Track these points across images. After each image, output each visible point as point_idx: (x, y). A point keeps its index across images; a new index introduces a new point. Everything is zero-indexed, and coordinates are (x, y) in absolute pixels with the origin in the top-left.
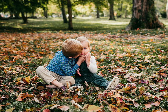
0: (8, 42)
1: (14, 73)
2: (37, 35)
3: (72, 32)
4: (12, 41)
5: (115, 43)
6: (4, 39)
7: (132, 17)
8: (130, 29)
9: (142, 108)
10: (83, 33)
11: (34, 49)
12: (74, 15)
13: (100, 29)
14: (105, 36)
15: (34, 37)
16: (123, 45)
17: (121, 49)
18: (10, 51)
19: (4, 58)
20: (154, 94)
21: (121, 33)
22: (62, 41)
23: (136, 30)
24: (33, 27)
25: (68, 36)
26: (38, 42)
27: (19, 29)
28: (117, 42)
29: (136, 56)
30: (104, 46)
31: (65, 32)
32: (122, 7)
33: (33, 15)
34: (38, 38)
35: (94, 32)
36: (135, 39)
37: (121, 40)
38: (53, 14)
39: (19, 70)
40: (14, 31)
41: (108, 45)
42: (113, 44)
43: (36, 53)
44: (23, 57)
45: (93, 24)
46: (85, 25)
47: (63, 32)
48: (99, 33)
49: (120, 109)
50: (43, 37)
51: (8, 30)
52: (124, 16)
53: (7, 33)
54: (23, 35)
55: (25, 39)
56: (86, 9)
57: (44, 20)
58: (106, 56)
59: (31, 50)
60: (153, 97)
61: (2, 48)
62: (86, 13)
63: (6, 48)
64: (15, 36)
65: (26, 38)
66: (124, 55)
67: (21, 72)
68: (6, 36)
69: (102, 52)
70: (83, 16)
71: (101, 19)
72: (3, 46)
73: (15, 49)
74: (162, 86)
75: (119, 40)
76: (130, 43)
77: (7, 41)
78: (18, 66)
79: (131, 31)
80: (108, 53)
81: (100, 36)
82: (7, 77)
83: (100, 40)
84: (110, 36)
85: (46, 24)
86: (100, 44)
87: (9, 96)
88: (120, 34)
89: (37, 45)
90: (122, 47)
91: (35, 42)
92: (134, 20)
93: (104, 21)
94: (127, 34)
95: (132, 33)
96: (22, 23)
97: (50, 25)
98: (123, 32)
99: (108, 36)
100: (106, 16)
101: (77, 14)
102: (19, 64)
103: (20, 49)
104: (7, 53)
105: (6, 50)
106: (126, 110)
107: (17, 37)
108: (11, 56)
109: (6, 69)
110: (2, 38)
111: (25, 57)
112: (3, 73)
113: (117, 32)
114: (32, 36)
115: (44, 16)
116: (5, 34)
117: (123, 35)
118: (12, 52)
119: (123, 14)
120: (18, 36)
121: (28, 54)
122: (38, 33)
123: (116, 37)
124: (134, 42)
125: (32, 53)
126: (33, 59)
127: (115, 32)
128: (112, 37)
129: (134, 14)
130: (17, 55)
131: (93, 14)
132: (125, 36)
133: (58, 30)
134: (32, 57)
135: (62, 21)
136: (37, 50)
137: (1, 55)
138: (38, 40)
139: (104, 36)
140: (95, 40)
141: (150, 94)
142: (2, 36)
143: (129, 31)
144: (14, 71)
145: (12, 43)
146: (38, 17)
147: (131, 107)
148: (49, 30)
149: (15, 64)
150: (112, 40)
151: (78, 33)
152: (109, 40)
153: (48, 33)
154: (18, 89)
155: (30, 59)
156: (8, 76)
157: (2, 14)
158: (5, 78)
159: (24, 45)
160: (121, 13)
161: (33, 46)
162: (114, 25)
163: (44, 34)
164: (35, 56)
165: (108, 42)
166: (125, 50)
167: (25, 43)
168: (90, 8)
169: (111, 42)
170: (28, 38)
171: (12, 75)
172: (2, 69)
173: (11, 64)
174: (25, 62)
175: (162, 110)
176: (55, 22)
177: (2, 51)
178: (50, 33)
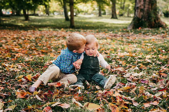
1: (15, 71)
2: (39, 32)
3: (73, 30)
4: (14, 39)
5: (117, 42)
6: (5, 36)
7: (134, 16)
8: (131, 28)
9: (141, 107)
10: (85, 31)
11: (35, 46)
12: (76, 13)
13: (102, 27)
14: (107, 35)
15: (36, 34)
16: (125, 44)
17: (123, 48)
18: (12, 48)
19: (5, 55)
20: (153, 94)
21: (123, 32)
22: (63, 39)
23: (137, 29)
24: (34, 24)
27: (21, 26)
28: (119, 41)
29: (136, 55)
30: (106, 45)
31: (66, 30)
32: (124, 6)
33: (35, 12)
34: (39, 35)
35: (95, 30)
36: (137, 38)
37: (122, 39)
38: (54, 11)
39: (21, 67)
40: (16, 29)
41: (109, 44)
42: (114, 43)
43: (38, 51)
44: (24, 55)
45: (95, 22)
46: (87, 23)
47: (64, 30)
48: (101, 32)
49: (119, 108)
50: (44, 35)
51: (10, 28)
52: (126, 15)
53: (8, 30)
54: (24, 32)
55: (26, 37)
56: (88, 7)
57: (46, 18)
58: (107, 55)
59: (33, 48)
60: (152, 96)
61: (3, 45)
62: (88, 11)
63: (8, 46)
64: (17, 34)
65: (28, 35)
66: (124, 54)
67: (23, 70)
68: (8, 33)
69: (103, 51)
70: (85, 14)
71: (103, 18)
72: (4, 43)
73: (17, 46)
74: (162, 85)
75: (121, 39)
76: (131, 42)
77: (8, 38)
78: (19, 64)
79: (132, 30)
80: (109, 52)
81: (101, 35)
82: (9, 75)
83: (102, 39)
84: (112, 35)
85: (48, 22)
86: (101, 43)
87: (11, 94)
88: (121, 33)
89: (38, 43)
90: (123, 46)
91: (37, 39)
92: (136, 19)
93: (106, 20)
94: (129, 33)
95: (133, 32)
96: (24, 20)
97: (52, 22)
98: (125, 31)
99: (109, 34)
100: (108, 15)
101: (79, 12)
102: (20, 61)
103: (22, 46)
104: (9, 50)
106: (126, 109)
107: (18, 34)
108: (13, 54)
109: (8, 67)
110: (3, 36)
111: (26, 55)
112: (5, 70)
113: (119, 31)
114: (33, 34)
115: (45, 14)
116: (6, 31)
117: (124, 34)
118: (14, 49)
119: (125, 13)
120: (20, 34)
121: (29, 52)
122: (40, 30)
123: (117, 36)
124: (136, 41)
125: (34, 51)
126: (34, 57)
127: (116, 31)
128: (113, 36)
129: (136, 13)
130: (18, 52)
131: (96, 13)
132: (127, 35)
133: (60, 28)
134: (34, 55)
135: (63, 19)
136: (39, 48)
137: (3, 53)
138: (40, 38)
139: (105, 35)
141: (149, 94)
142: (3, 33)
143: (131, 30)
144: (15, 69)
145: (13, 40)
146: (39, 15)
147: (130, 106)
148: (51, 28)
149: (17, 61)
150: (114, 39)
151: (79, 31)
152: (110, 39)
153: (49, 31)
154: (20, 87)
155: (32, 57)
156: (10, 73)
157: (4, 11)
158: (7, 75)
159: (25, 43)
160: (123, 12)
161: (34, 44)
162: (115, 24)
164: (37, 54)
165: (109, 41)
166: (126, 49)
167: (27, 41)
168: (92, 6)
169: (112, 41)
170: (29, 36)
171: (14, 73)
172: (3, 66)
173: (13, 62)
174: (26, 60)
175: (160, 109)
176: (57, 19)
177: (3, 48)
178: (52, 31)
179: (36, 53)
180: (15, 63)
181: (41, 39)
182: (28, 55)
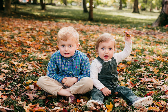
0: (23, 29)
1: (25, 72)
2: (55, 24)
3: (92, 23)
4: (27, 29)
5: (142, 41)
6: (19, 26)
7: (161, 12)
8: (157, 25)
10: (105, 26)
11: (50, 40)
13: (122, 21)
14: (130, 31)
15: (52, 26)
16: (152, 44)
17: (151, 49)
18: (24, 41)
19: (16, 50)
21: (148, 29)
22: (81, 33)
23: (164, 27)
24: (51, 14)
25: (89, 29)
26: (55, 32)
27: (37, 16)
28: (144, 39)
31: (85, 23)
33: (52, 1)
34: (55, 27)
35: (117, 25)
36: (165, 37)
37: (148, 37)
38: (72, 2)
39: (31, 68)
40: (31, 18)
41: (134, 43)
42: (139, 42)
43: (53, 46)
44: (37, 51)
45: (115, 16)
46: (106, 16)
47: (82, 23)
48: (123, 27)
50: (61, 27)
51: (25, 16)
53: (23, 19)
54: (39, 23)
55: (41, 28)
57: (63, 8)
59: (47, 42)
61: (15, 37)
62: (108, 3)
63: (20, 38)
64: (31, 24)
67: (34, 71)
68: (22, 23)
70: (104, 6)
71: (124, 11)
72: (17, 35)
73: (30, 39)
75: (146, 38)
76: (159, 42)
77: (21, 29)
78: (30, 62)
79: (158, 28)
82: (16, 77)
84: (135, 31)
85: (65, 13)
88: (146, 30)
89: (54, 36)
90: (150, 47)
91: (52, 32)
92: (163, 15)
93: (127, 14)
94: (155, 31)
95: (160, 30)
96: (40, 10)
97: (69, 13)
98: (150, 29)
99: (132, 31)
100: (129, 8)
101: (98, 3)
102: (31, 59)
103: (35, 39)
104: (20, 44)
105: (20, 39)
107: (33, 25)
108: (24, 48)
109: (17, 65)
110: (17, 25)
111: (39, 51)
112: (12, 71)
113: (143, 28)
114: (49, 25)
115: (63, 4)
116: (20, 20)
117: (149, 32)
118: (26, 43)
119: (148, 7)
120: (34, 24)
122: (56, 22)
123: (142, 34)
124: (164, 41)
125: (48, 46)
126: (48, 54)
128: (137, 33)
129: (164, 8)
130: (31, 47)
132: (152, 33)
133: (77, 20)
134: (48, 52)
135: (81, 10)
136: (54, 42)
137: (13, 46)
138: (56, 30)
140: (118, 36)
142: (17, 23)
143: (156, 27)
145: (27, 31)
148: (68, 19)
149: (28, 59)
150: (138, 37)
151: (99, 25)
152: (134, 37)
153: (66, 22)
156: (18, 74)
158: (14, 78)
159: (39, 35)
160: (145, 6)
161: (49, 37)
162: (137, 19)
163: (62, 23)
166: (155, 51)
167: (41, 33)
169: (137, 39)
170: (45, 27)
173: (22, 60)
174: (38, 58)
176: (74, 10)
177: (15, 40)
178: (69, 23)
179: (50, 49)
180: (25, 61)
181: (56, 32)
182: (41, 51)
